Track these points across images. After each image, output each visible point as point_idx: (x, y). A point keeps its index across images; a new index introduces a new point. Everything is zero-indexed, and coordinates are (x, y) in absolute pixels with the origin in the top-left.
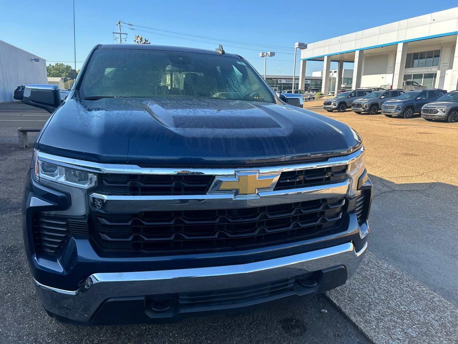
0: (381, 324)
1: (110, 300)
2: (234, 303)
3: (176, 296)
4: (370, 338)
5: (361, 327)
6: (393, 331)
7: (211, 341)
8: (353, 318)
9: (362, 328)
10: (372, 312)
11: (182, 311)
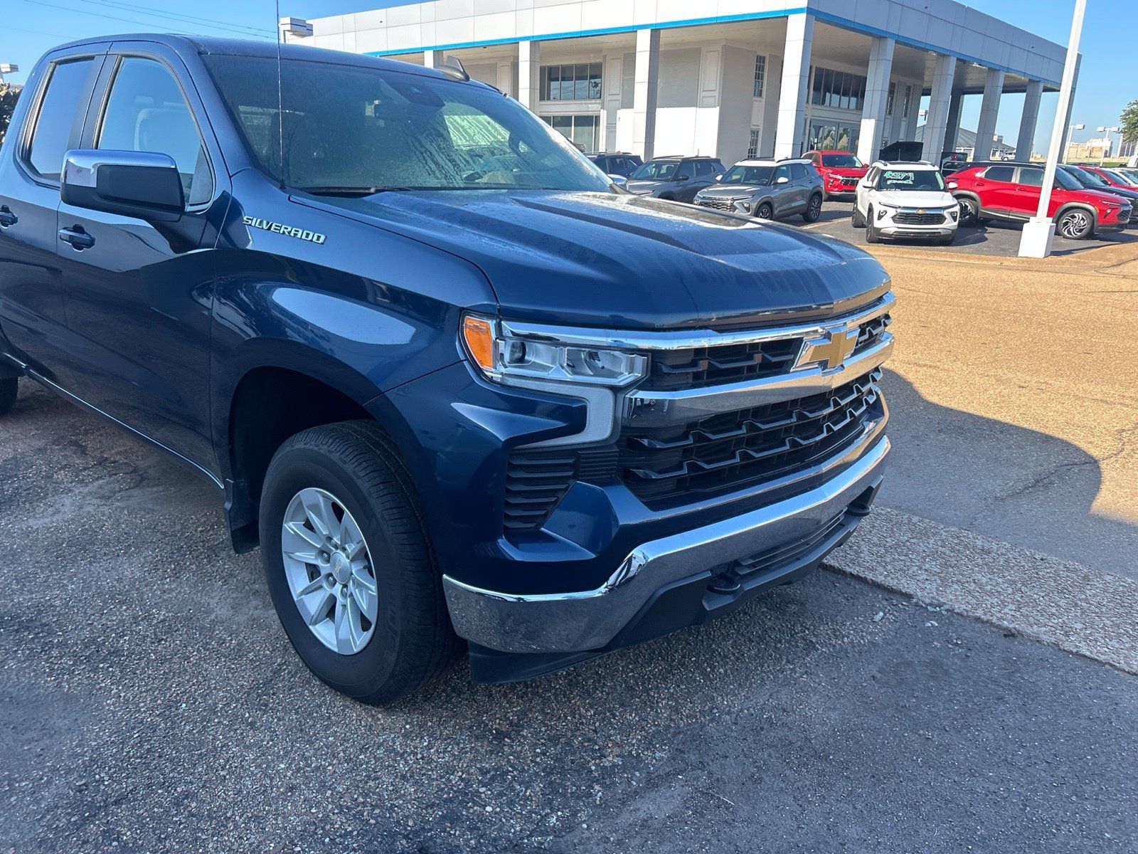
0: (889, 567)
1: (661, 592)
2: (798, 559)
3: (738, 563)
4: (894, 587)
5: (871, 577)
6: (911, 572)
7: (694, 657)
8: (848, 570)
9: (873, 579)
10: (862, 555)
11: (749, 586)
